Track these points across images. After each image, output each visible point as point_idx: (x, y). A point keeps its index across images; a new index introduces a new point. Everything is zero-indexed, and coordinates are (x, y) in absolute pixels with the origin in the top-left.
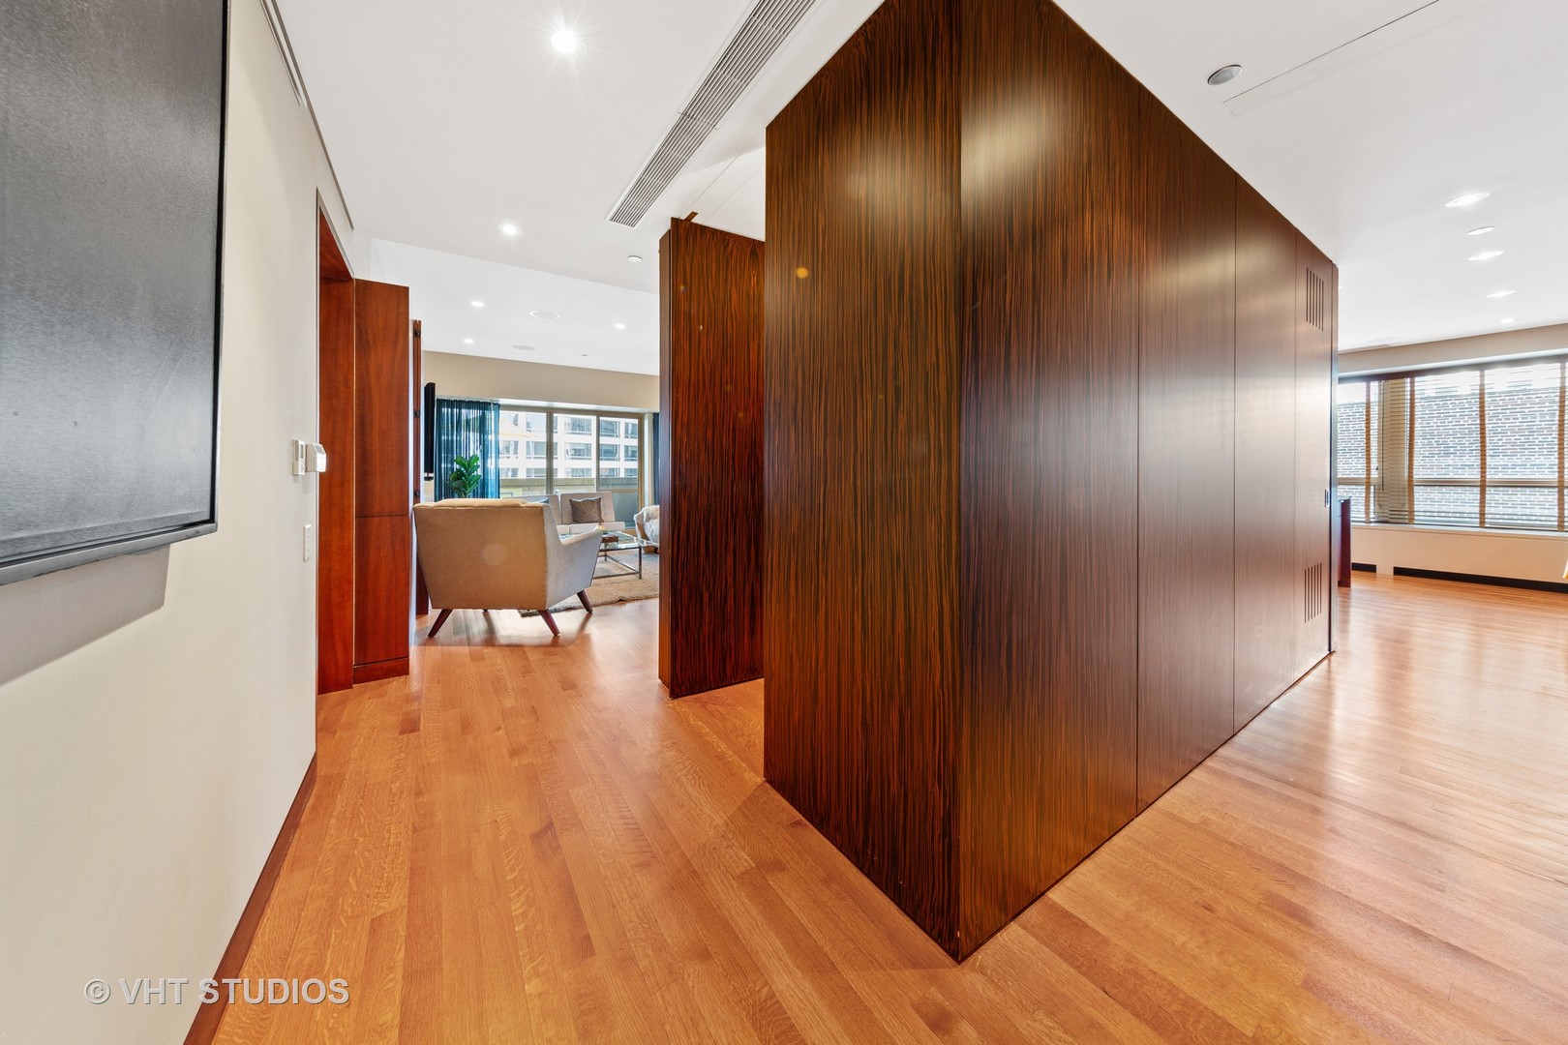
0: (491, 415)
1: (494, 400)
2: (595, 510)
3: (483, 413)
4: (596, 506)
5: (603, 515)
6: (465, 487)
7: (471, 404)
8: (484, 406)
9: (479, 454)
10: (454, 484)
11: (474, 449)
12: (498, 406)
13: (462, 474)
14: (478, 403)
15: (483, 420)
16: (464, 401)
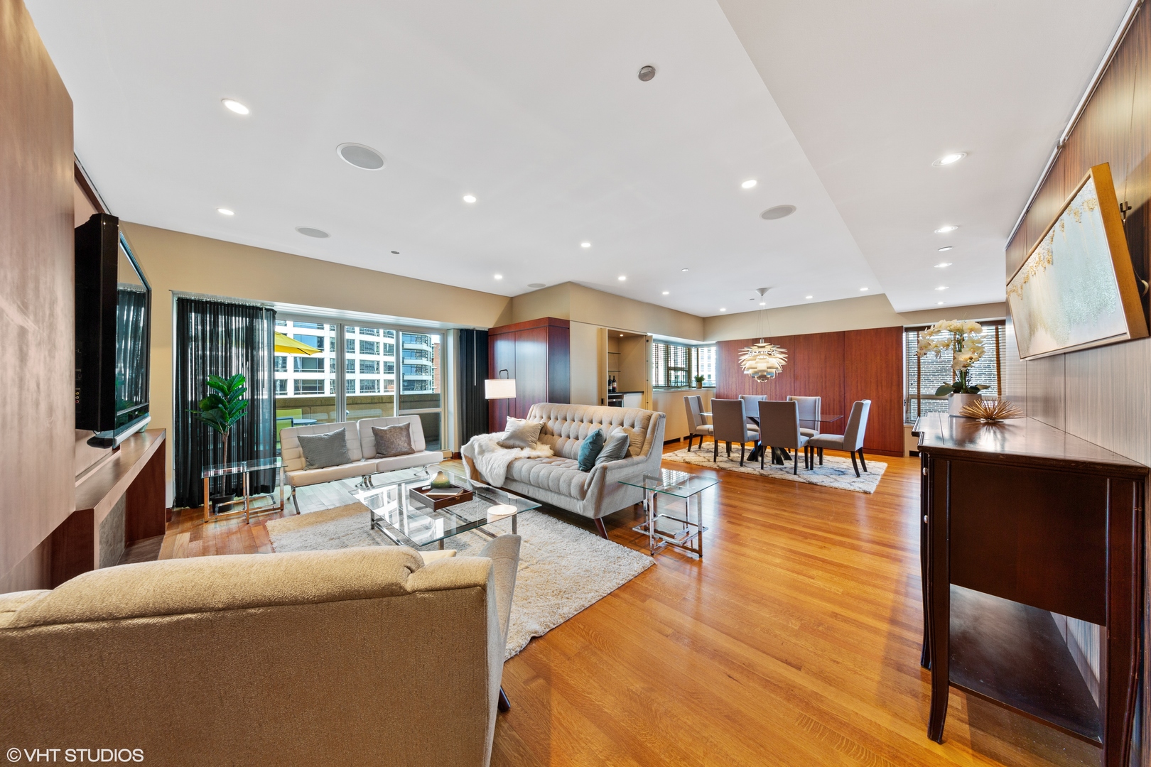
0: (263, 325)
1: (268, 304)
2: (404, 438)
3: (252, 322)
4: (404, 433)
5: (412, 443)
6: (223, 417)
7: (232, 309)
8: (252, 313)
9: (245, 372)
10: (204, 415)
11: (238, 366)
12: (272, 313)
13: (219, 401)
14: (244, 307)
15: (250, 332)
16: (221, 304)
